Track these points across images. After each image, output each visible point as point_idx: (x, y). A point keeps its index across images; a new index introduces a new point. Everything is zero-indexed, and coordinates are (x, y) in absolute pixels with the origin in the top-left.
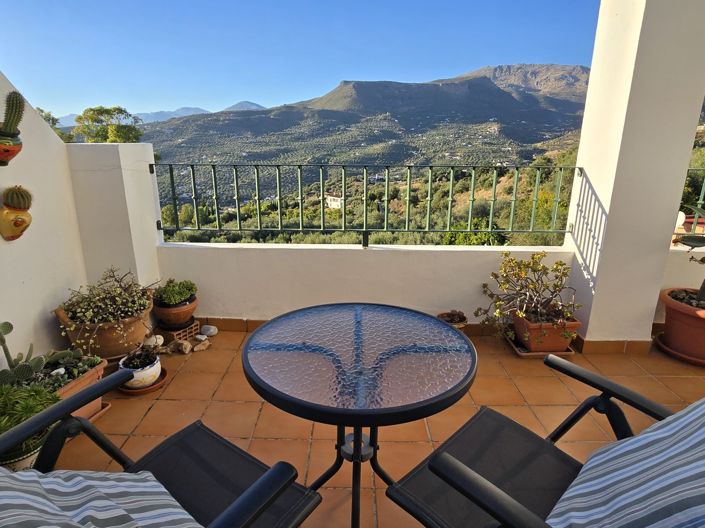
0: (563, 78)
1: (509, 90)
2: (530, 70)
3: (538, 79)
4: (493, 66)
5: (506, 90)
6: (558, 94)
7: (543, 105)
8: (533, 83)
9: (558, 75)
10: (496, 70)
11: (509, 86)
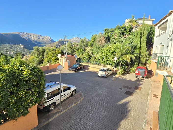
0: (37, 37)
1: (25, 38)
2: (29, 34)
3: (31, 37)
4: (19, 32)
5: (24, 38)
6: (37, 40)
7: (33, 42)
8: (30, 37)
9: (36, 36)
10: (20, 33)
11: (24, 37)
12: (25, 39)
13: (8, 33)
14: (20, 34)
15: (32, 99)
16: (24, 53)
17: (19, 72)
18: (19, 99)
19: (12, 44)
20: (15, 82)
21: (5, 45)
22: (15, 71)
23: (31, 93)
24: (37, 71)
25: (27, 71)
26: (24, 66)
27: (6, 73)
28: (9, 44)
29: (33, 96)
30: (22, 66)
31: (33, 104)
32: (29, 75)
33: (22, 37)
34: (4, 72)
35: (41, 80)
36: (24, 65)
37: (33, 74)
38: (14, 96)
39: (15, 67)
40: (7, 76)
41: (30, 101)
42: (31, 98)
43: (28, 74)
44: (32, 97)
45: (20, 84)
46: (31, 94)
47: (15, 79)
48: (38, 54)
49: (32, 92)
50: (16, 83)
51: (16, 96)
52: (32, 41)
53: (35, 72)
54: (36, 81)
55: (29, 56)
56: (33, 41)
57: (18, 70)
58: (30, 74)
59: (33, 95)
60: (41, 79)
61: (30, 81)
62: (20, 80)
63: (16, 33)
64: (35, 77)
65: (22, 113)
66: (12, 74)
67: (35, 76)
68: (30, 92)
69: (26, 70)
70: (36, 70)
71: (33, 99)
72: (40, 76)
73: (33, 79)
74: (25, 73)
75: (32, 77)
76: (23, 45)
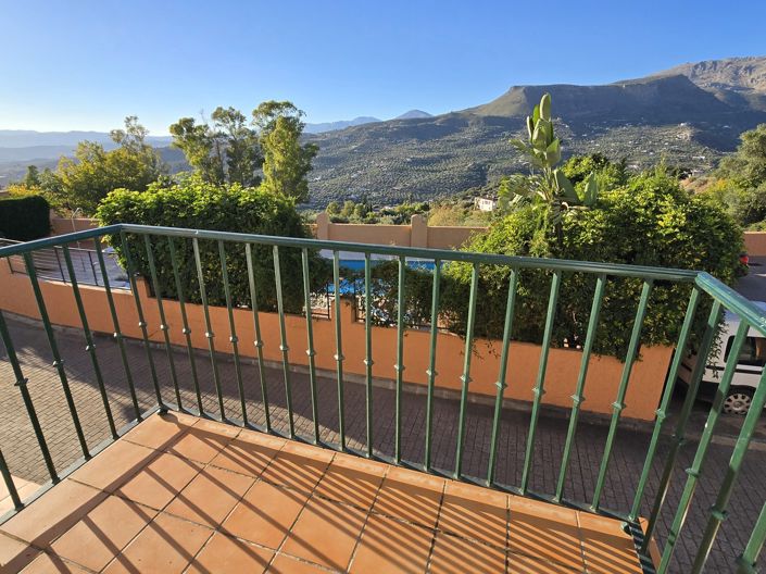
1: (712, 89)
2: (744, 65)
3: (754, 76)
4: (694, 63)
5: (707, 89)
10: (696, 67)
11: (712, 85)
12: (711, 95)
13: (644, 80)
14: (694, 75)
15: (661, 319)
16: (686, 165)
17: (646, 216)
18: (624, 302)
19: (644, 125)
20: (627, 247)
21: (619, 130)
22: (637, 210)
23: (665, 296)
24: (716, 223)
25: (675, 217)
26: (669, 198)
27: (610, 212)
28: (635, 126)
29: (670, 311)
30: (663, 200)
31: (661, 339)
32: (677, 230)
33: (702, 86)
34: (605, 209)
35: (718, 262)
36: (673, 194)
37: (693, 233)
38: (613, 285)
39: (638, 198)
40: (611, 220)
41: (655, 323)
42: (660, 315)
43: (674, 227)
44: (665, 315)
45: (638, 255)
46: (663, 302)
47: (629, 236)
48: (757, 168)
49: (669, 294)
50: (630, 248)
51: (616, 288)
52: (747, 103)
53: (702, 225)
54: (697, 260)
55: (706, 182)
56: (752, 101)
57: (646, 208)
58: (682, 229)
59: (669, 308)
60: (724, 258)
61: (674, 254)
62: (644, 243)
63: (678, 72)
64: (696, 243)
65: (617, 348)
66: (626, 217)
67: (699, 239)
68: (662, 293)
69: (673, 212)
70: (710, 220)
71: (666, 323)
72: (721, 245)
73: (690, 249)
74: (666, 220)
75: (685, 242)
76: (694, 124)
